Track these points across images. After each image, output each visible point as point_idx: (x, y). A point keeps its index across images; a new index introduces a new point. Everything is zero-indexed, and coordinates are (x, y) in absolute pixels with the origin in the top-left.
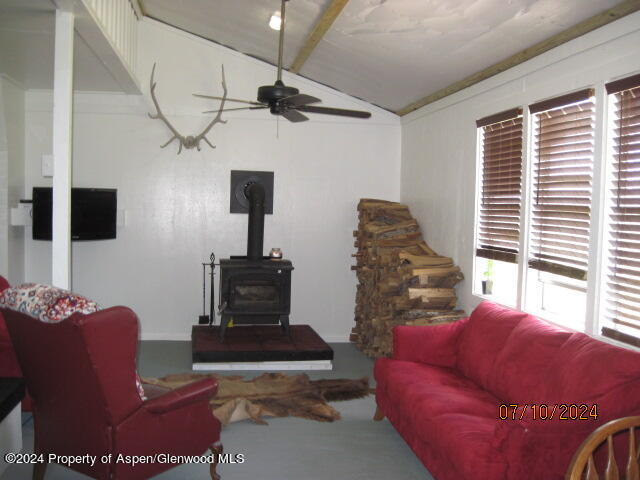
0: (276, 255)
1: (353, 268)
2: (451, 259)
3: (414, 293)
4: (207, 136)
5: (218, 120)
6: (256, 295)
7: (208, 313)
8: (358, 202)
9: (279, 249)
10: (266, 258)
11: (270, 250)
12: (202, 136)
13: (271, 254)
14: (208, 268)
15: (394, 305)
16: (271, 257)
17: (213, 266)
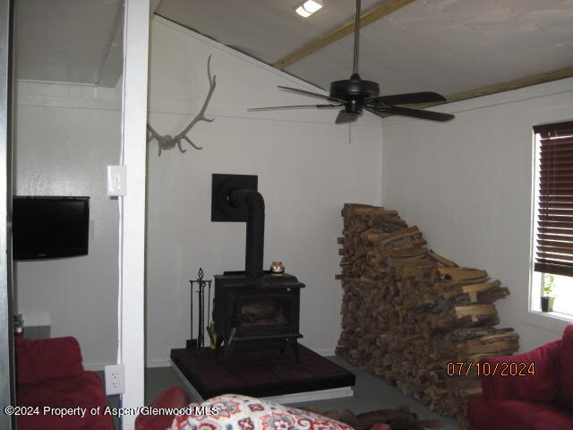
0: (277, 269)
1: (338, 277)
2: (485, 272)
3: (461, 311)
4: (188, 135)
5: (201, 117)
6: (253, 315)
7: (196, 336)
8: (342, 207)
9: (281, 263)
10: (266, 272)
11: (270, 264)
12: (183, 135)
13: (272, 269)
14: (196, 286)
15: (429, 324)
16: (271, 271)
17: (201, 282)
